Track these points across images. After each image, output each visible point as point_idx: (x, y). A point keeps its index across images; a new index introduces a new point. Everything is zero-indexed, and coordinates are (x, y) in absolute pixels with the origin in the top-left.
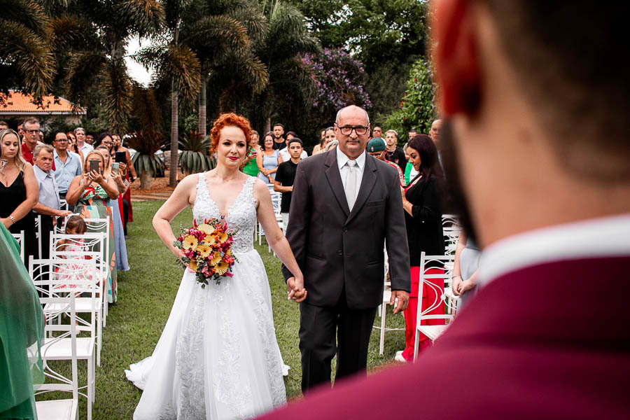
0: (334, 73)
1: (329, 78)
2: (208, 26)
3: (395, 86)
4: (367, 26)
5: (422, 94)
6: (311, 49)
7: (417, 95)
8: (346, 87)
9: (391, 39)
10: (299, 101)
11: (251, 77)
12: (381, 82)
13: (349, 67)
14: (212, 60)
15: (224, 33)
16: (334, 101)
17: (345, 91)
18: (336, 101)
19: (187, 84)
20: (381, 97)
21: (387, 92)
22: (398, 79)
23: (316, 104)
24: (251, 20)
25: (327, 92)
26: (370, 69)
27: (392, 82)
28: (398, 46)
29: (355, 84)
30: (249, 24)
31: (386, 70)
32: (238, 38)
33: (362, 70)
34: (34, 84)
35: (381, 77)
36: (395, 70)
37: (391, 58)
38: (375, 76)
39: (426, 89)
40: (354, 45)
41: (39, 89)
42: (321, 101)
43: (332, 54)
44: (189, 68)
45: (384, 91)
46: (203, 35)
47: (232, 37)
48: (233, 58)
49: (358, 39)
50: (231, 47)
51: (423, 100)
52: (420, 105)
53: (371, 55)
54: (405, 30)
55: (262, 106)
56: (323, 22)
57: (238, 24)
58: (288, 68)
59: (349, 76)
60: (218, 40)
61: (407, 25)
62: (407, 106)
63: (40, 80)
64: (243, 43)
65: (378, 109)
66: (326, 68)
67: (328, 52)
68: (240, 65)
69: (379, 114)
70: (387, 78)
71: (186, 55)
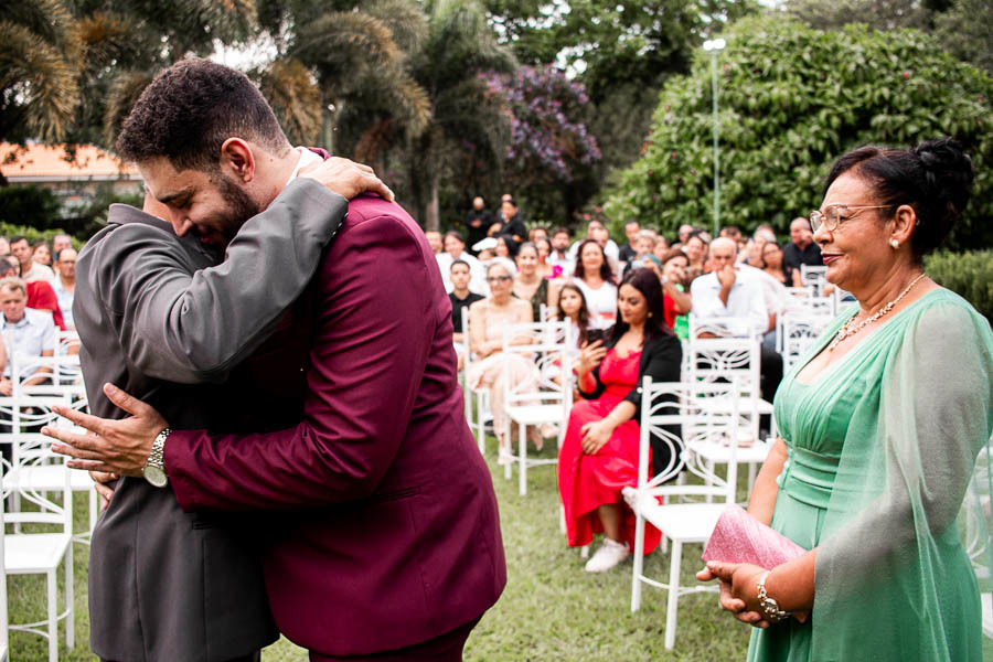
0: (541, 105)
1: (534, 113)
2: (331, 29)
3: (637, 124)
4: (592, 31)
5: (678, 132)
6: (501, 66)
7: (669, 134)
8: (560, 127)
9: (631, 51)
10: (484, 149)
11: (403, 109)
12: (614, 118)
13: (563, 95)
14: (339, 84)
15: (357, 39)
16: (539, 150)
17: (558, 134)
18: (544, 149)
19: (296, 121)
20: (615, 142)
21: (625, 133)
22: (641, 113)
23: (511, 155)
24: (402, 19)
25: (528, 137)
26: (597, 96)
27: (632, 118)
28: (642, 60)
29: (573, 122)
30: (396, 25)
31: (621, 98)
32: (379, 46)
33: (584, 98)
34: (43, 122)
35: (616, 111)
36: (637, 99)
37: (630, 80)
38: (606, 108)
39: (683, 124)
40: (572, 60)
41: (50, 129)
42: (518, 150)
43: (537, 76)
44: (300, 96)
45: (619, 132)
46: (323, 43)
47: (369, 46)
48: (371, 80)
49: (579, 50)
50: (368, 61)
51: (679, 141)
52: (674, 150)
53: (601, 75)
54: (653, 35)
55: (423, 157)
56: (523, 24)
57: (378, 24)
58: (464, 95)
59: (564, 109)
60: (347, 50)
61: (657, 26)
62: (653, 152)
63: (52, 115)
64: (386, 55)
65: (610, 161)
66: (528, 97)
67: (530, 73)
68: (383, 92)
69: (611, 168)
70: (624, 111)
71: (295, 76)
